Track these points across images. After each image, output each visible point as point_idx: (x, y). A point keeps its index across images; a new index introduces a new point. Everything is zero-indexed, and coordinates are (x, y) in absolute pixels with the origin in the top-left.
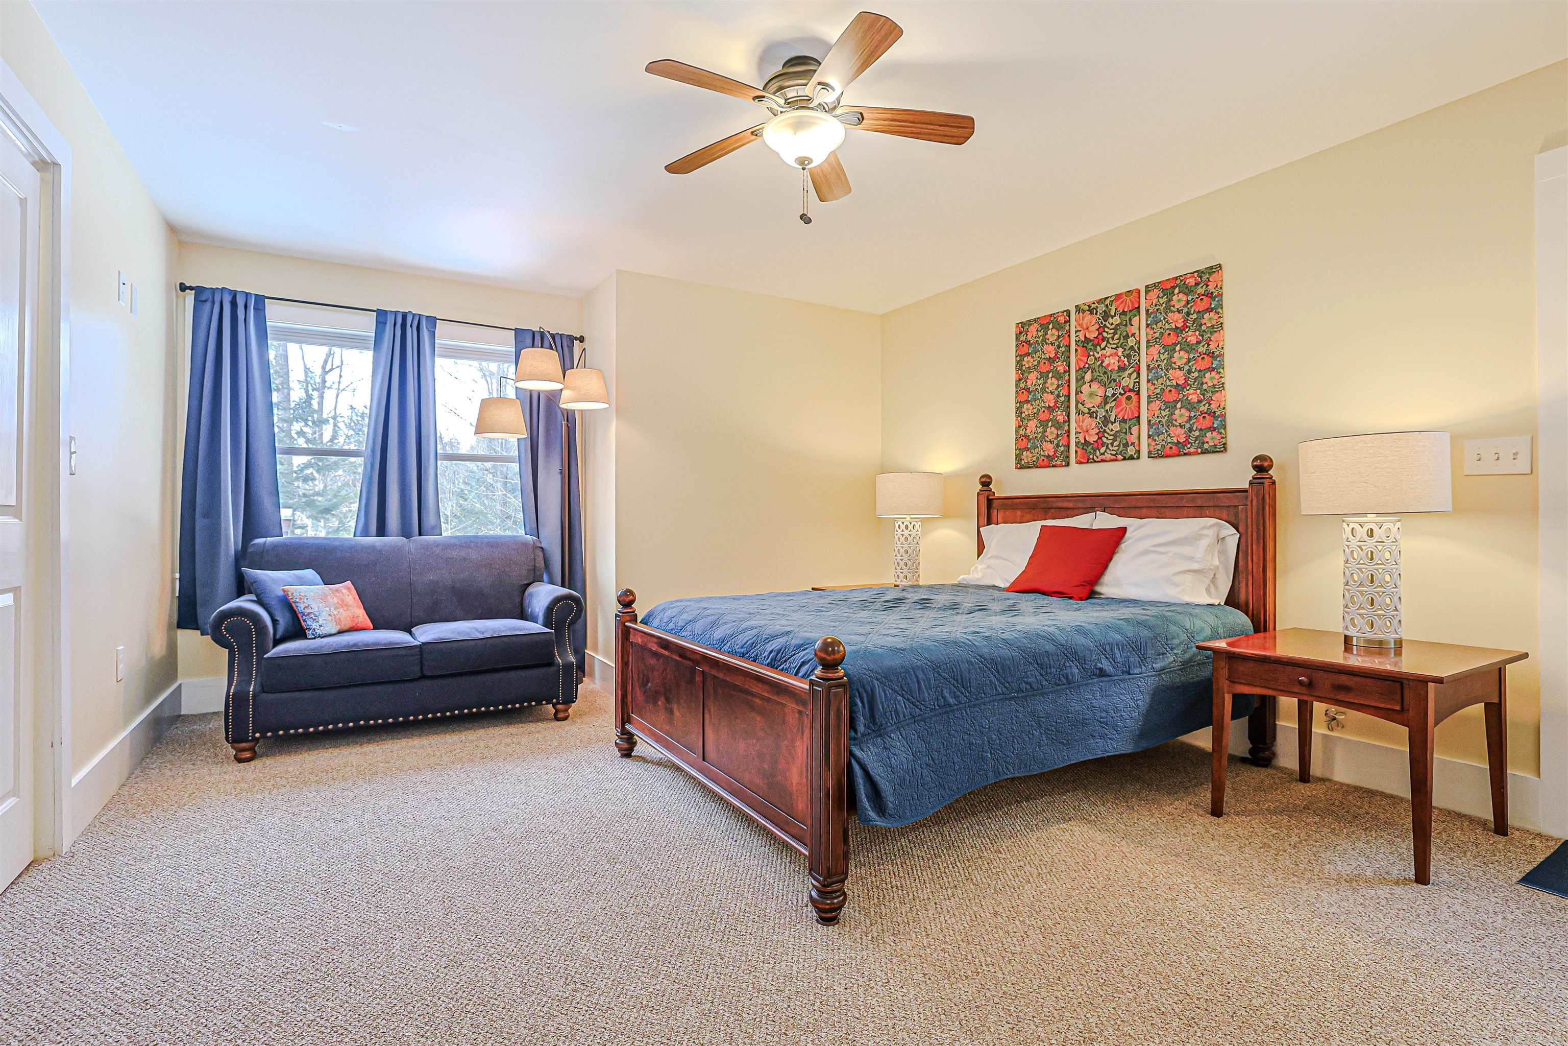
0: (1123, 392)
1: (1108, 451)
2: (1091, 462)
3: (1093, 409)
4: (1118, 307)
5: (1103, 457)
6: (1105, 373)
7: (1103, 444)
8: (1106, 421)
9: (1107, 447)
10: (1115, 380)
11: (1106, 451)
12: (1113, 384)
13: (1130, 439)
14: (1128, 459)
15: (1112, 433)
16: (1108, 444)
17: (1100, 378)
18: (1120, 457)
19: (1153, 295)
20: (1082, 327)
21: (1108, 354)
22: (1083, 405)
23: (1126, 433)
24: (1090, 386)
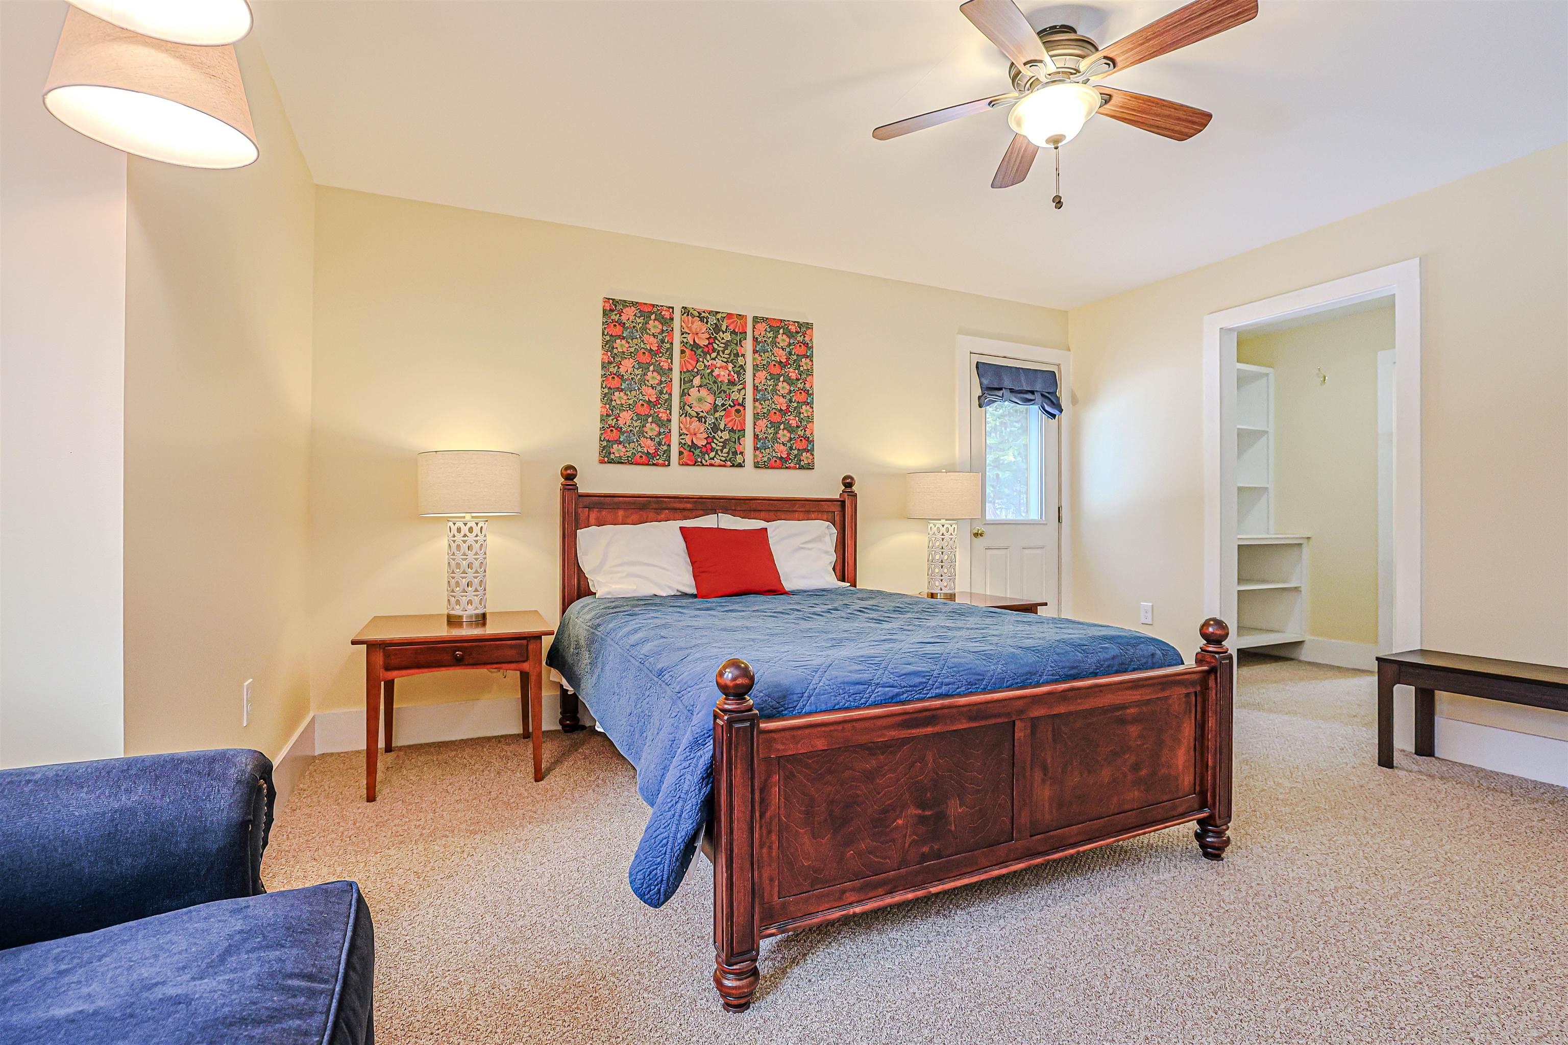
0: (732, 404)
1: (717, 456)
2: (699, 465)
3: (701, 414)
4: (730, 325)
5: (713, 462)
6: (715, 382)
7: (712, 449)
8: (715, 428)
9: (717, 453)
10: (725, 392)
11: (715, 456)
12: (723, 395)
13: (739, 449)
14: (737, 466)
15: (722, 440)
16: (717, 450)
17: (710, 386)
18: (729, 463)
19: (762, 327)
20: (690, 330)
21: (718, 365)
22: (691, 408)
23: (735, 442)
24: (699, 390)
